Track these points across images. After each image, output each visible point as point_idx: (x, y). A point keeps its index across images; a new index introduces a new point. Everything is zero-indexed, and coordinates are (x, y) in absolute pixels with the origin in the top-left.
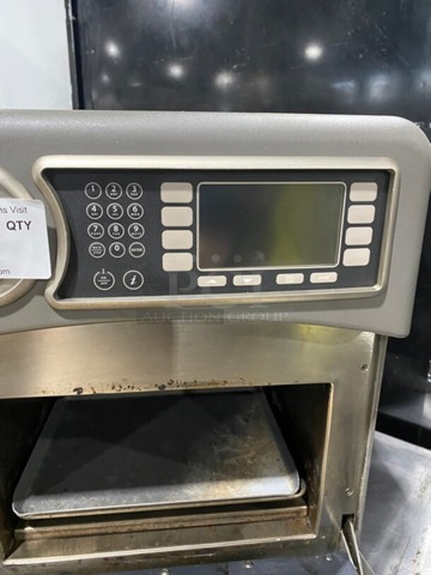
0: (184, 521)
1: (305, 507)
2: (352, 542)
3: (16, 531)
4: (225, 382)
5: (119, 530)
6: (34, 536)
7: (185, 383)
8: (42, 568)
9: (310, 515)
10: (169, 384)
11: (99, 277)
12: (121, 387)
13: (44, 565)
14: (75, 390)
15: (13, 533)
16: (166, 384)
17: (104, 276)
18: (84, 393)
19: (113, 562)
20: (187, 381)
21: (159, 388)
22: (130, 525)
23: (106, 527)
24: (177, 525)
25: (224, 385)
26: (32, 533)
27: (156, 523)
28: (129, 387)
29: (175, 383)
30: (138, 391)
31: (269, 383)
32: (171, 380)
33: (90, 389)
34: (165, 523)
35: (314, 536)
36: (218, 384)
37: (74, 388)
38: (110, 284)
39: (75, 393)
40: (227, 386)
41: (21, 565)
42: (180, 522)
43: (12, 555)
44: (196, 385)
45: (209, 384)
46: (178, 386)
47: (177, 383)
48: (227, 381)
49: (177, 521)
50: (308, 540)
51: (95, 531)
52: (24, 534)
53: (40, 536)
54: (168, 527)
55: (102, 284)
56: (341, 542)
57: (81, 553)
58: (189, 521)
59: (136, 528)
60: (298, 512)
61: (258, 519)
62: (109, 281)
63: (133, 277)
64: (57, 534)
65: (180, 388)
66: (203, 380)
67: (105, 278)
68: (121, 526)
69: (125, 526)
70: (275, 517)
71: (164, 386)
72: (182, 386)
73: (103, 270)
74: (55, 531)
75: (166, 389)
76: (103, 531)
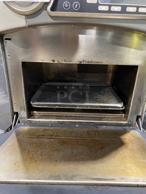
0: (83, 114)
1: (124, 115)
2: (140, 125)
3: (31, 112)
4: (102, 62)
5: (63, 115)
6: (37, 114)
7: (88, 61)
8: (39, 122)
9: (125, 117)
10: (83, 61)
11: (65, 4)
12: (67, 61)
13: (40, 121)
14: (52, 61)
15: (30, 113)
16: (82, 61)
17: (67, 3)
18: (55, 62)
19: (61, 123)
20: (89, 61)
21: (80, 62)
22: (66, 114)
23: (59, 114)
24: (81, 116)
25: (101, 63)
26: (36, 113)
27: (75, 114)
28: (70, 61)
29: (85, 61)
30: (73, 63)
31: (117, 64)
32: (84, 60)
33: (57, 61)
34: (77, 114)
35: (127, 122)
36: (99, 63)
37: (52, 60)
38: (68, 7)
39: (52, 62)
40: (102, 64)
41: (33, 121)
42: (82, 115)
43: (30, 118)
44: (92, 63)
45: (96, 62)
46: (86, 62)
47: (86, 61)
48: (103, 62)
49: (81, 114)
50: (124, 123)
51: (55, 115)
52: (34, 113)
53: (38, 114)
54: (78, 116)
55: (66, 7)
56: (136, 125)
57: (51, 119)
58: (85, 115)
59: (68, 115)
60: (121, 116)
61: (107, 117)
62: (68, 5)
63: (76, 5)
64: (44, 114)
65: (87, 63)
66: (94, 61)
67: (67, 4)
68: (63, 114)
69: (65, 114)
70: (113, 117)
71: (81, 62)
72: (87, 62)
73: (67, 1)
74: (43, 113)
75: (82, 63)
76: (58, 115)
